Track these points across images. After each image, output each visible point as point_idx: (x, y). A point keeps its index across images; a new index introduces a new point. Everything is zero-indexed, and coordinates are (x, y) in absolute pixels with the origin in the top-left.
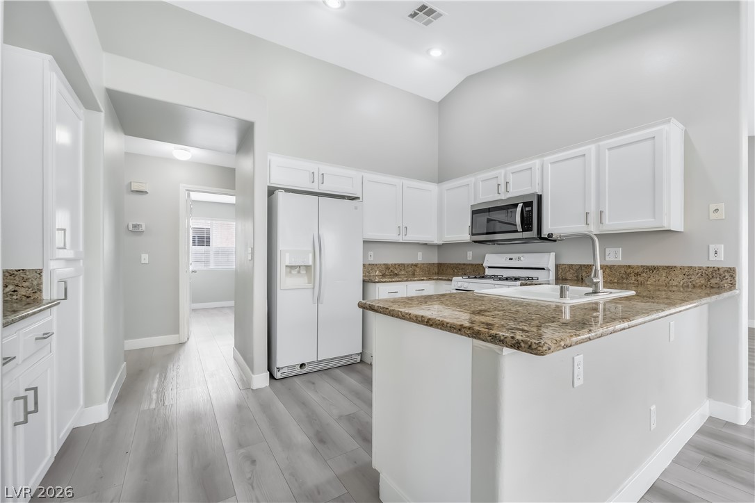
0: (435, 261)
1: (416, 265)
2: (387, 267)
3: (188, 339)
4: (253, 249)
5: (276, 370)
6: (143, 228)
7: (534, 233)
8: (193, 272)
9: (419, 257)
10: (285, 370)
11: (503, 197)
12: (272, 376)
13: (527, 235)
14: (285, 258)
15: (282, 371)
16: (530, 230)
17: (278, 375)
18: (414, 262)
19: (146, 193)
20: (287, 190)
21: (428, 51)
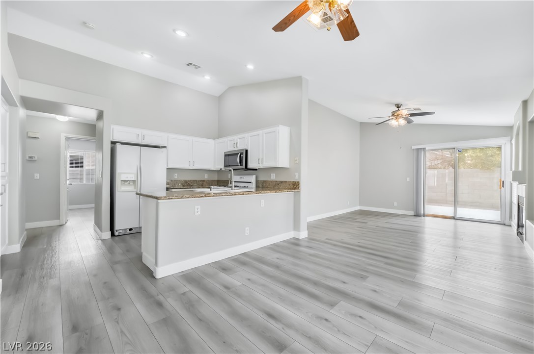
0: (216, 179)
1: (204, 181)
2: (186, 182)
3: (66, 223)
4: (102, 172)
5: (115, 231)
6: (36, 158)
7: (244, 167)
8: (69, 184)
9: (206, 177)
10: (121, 231)
11: (236, 149)
12: (113, 235)
13: (241, 167)
14: (120, 176)
15: (118, 232)
16: (242, 165)
17: (116, 234)
18: (203, 179)
19: (39, 138)
20: (122, 143)
21: (204, 76)
